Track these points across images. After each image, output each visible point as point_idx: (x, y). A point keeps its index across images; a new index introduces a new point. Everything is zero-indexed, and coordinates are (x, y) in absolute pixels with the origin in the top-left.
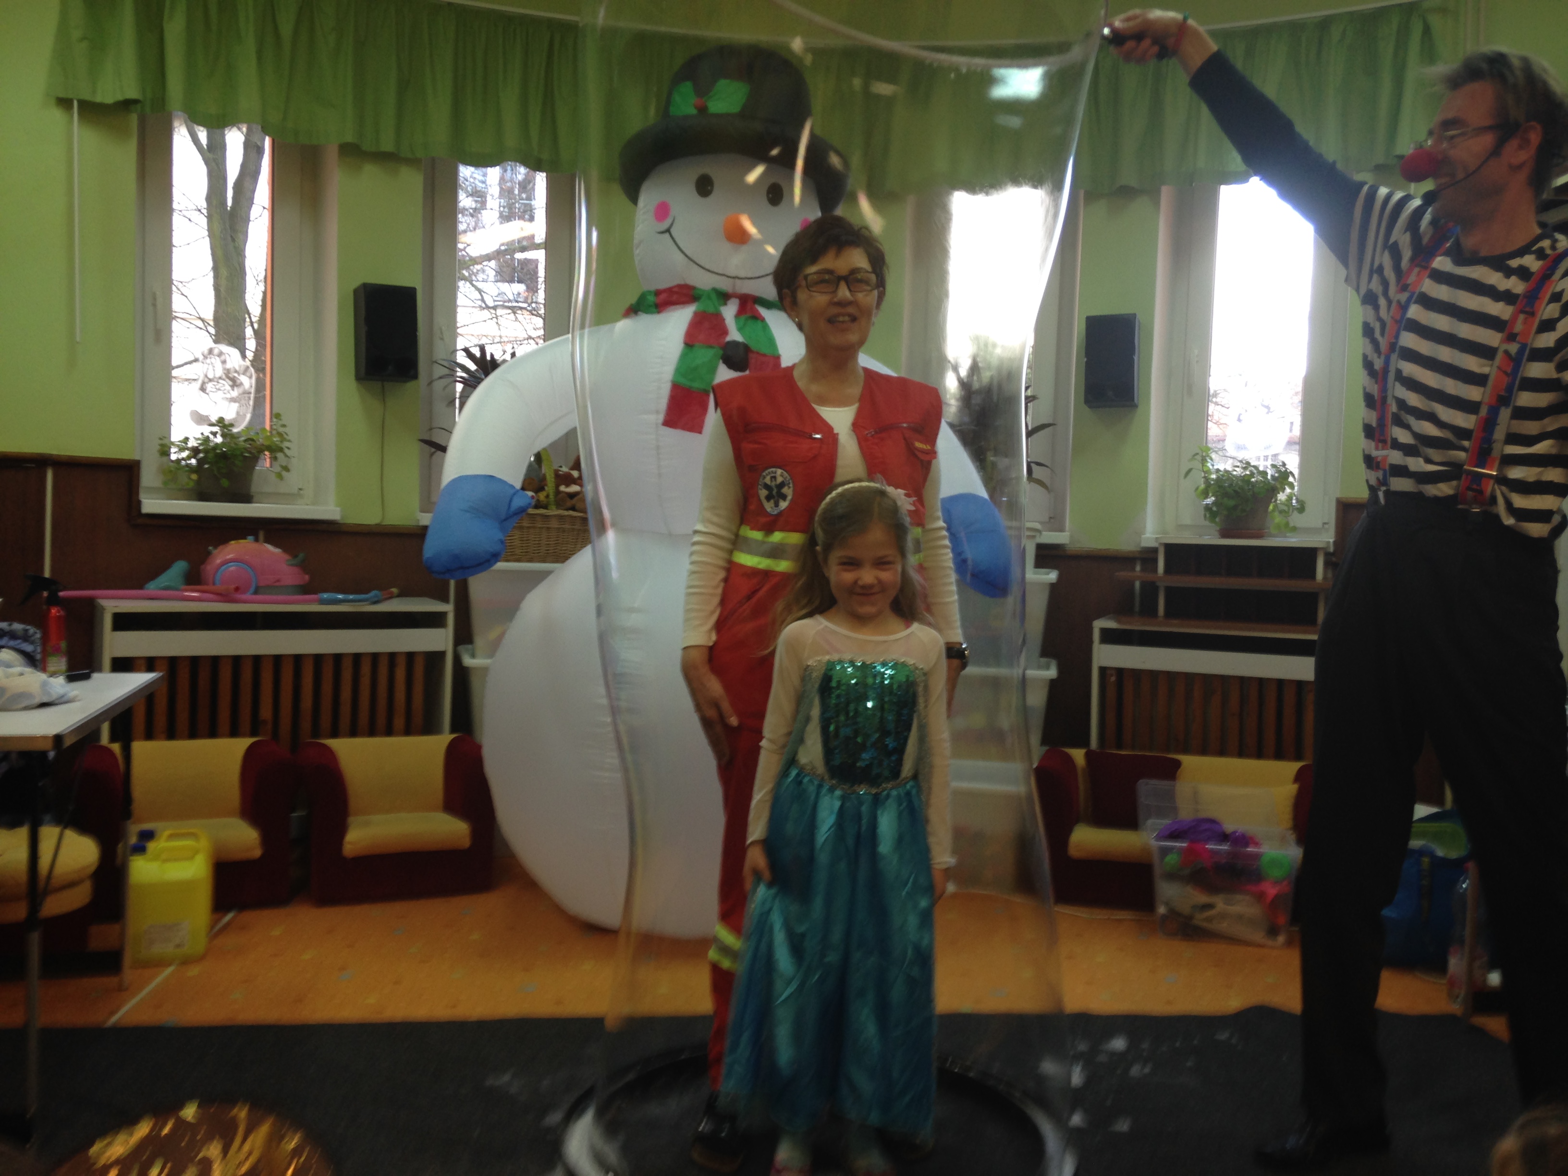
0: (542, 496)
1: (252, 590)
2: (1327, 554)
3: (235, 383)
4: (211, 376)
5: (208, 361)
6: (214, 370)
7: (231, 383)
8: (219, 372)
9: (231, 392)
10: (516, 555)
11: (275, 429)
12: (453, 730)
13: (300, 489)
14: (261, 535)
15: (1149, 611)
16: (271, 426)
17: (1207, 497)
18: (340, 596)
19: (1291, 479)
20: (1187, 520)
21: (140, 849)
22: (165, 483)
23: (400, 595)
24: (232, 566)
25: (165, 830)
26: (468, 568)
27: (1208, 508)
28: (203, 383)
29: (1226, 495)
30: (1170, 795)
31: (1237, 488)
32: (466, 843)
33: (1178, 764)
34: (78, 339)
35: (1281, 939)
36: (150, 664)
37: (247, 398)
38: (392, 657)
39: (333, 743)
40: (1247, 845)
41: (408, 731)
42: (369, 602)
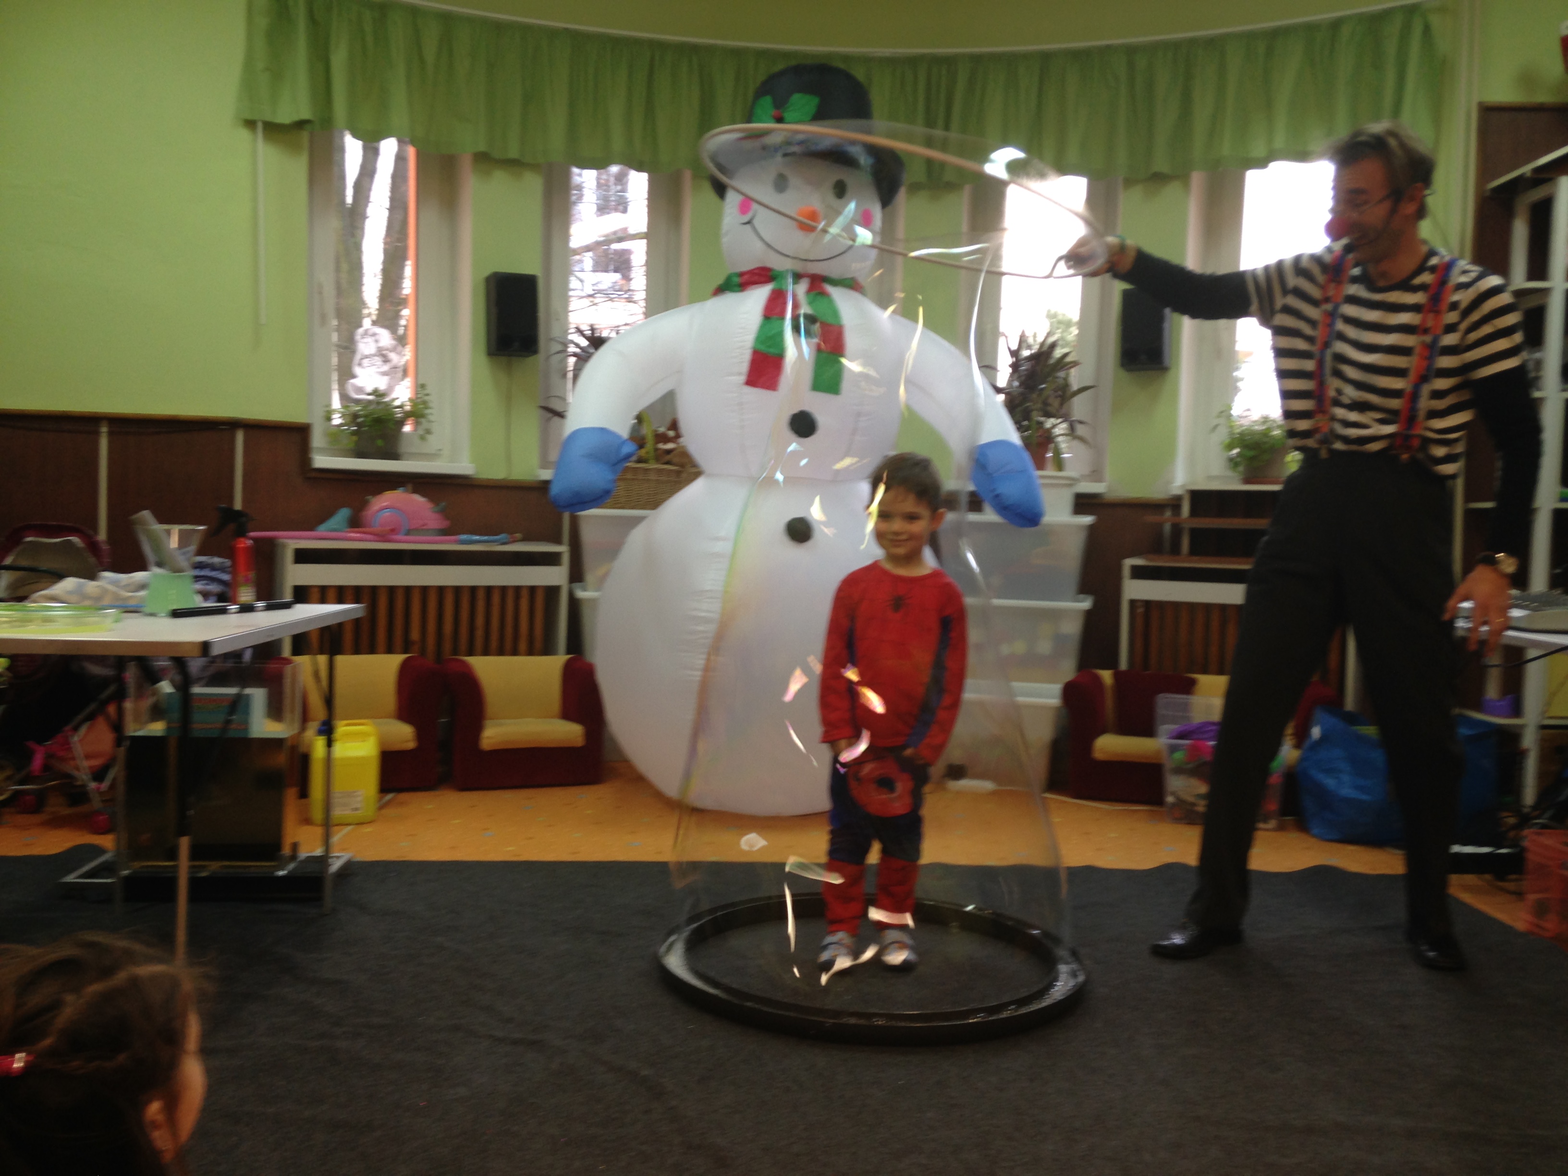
1: (405, 531)
4: (367, 353)
6: (368, 348)
7: (382, 359)
9: (382, 366)
11: (420, 398)
12: (569, 652)
13: (439, 449)
14: (410, 487)
15: (1175, 550)
17: (1231, 449)
18: (477, 538)
20: (1213, 470)
22: (331, 444)
23: (524, 538)
24: (386, 512)
26: (582, 503)
27: (1231, 460)
28: (360, 360)
29: (1247, 447)
30: (1185, 706)
31: (1259, 443)
32: (581, 742)
33: (1195, 682)
34: (262, 322)
37: (395, 372)
39: (469, 659)
41: (531, 652)
42: (498, 543)
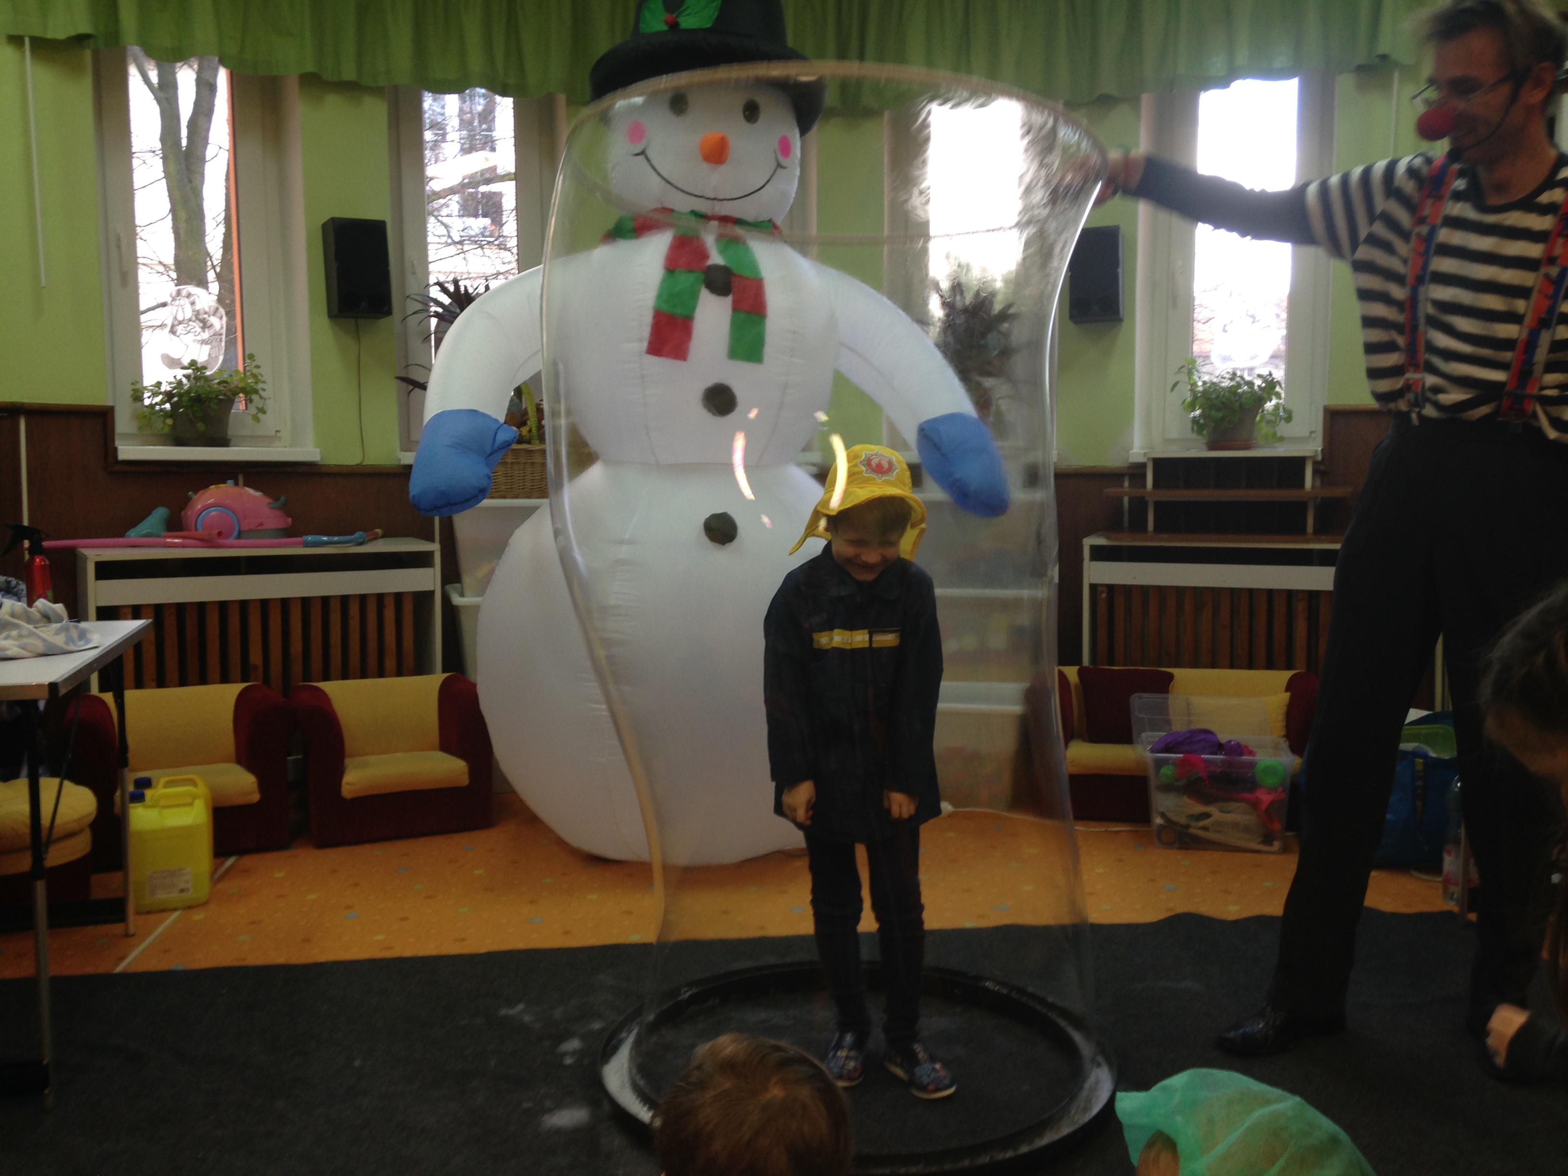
0: (524, 430)
1: (236, 533)
2: (1316, 463)
3: (205, 325)
4: (180, 318)
5: (177, 303)
6: (183, 312)
7: (201, 325)
8: (189, 314)
9: (202, 333)
10: (500, 491)
11: (249, 371)
12: (444, 671)
13: (277, 431)
14: (241, 481)
15: (1138, 526)
16: (245, 368)
17: (1193, 410)
18: (325, 538)
19: (1278, 389)
20: (1174, 434)
21: (138, 798)
22: (139, 429)
23: (383, 536)
24: (213, 511)
25: (160, 777)
26: (456, 504)
27: (1195, 421)
28: (173, 326)
29: (1212, 407)
30: (1164, 709)
31: (1224, 400)
32: (465, 781)
33: (1171, 677)
34: (43, 284)
35: (1277, 845)
36: (136, 612)
37: (218, 340)
38: (380, 598)
39: (324, 686)
40: (1241, 754)
41: (400, 673)
42: (354, 544)
